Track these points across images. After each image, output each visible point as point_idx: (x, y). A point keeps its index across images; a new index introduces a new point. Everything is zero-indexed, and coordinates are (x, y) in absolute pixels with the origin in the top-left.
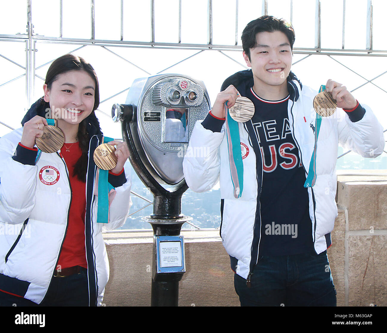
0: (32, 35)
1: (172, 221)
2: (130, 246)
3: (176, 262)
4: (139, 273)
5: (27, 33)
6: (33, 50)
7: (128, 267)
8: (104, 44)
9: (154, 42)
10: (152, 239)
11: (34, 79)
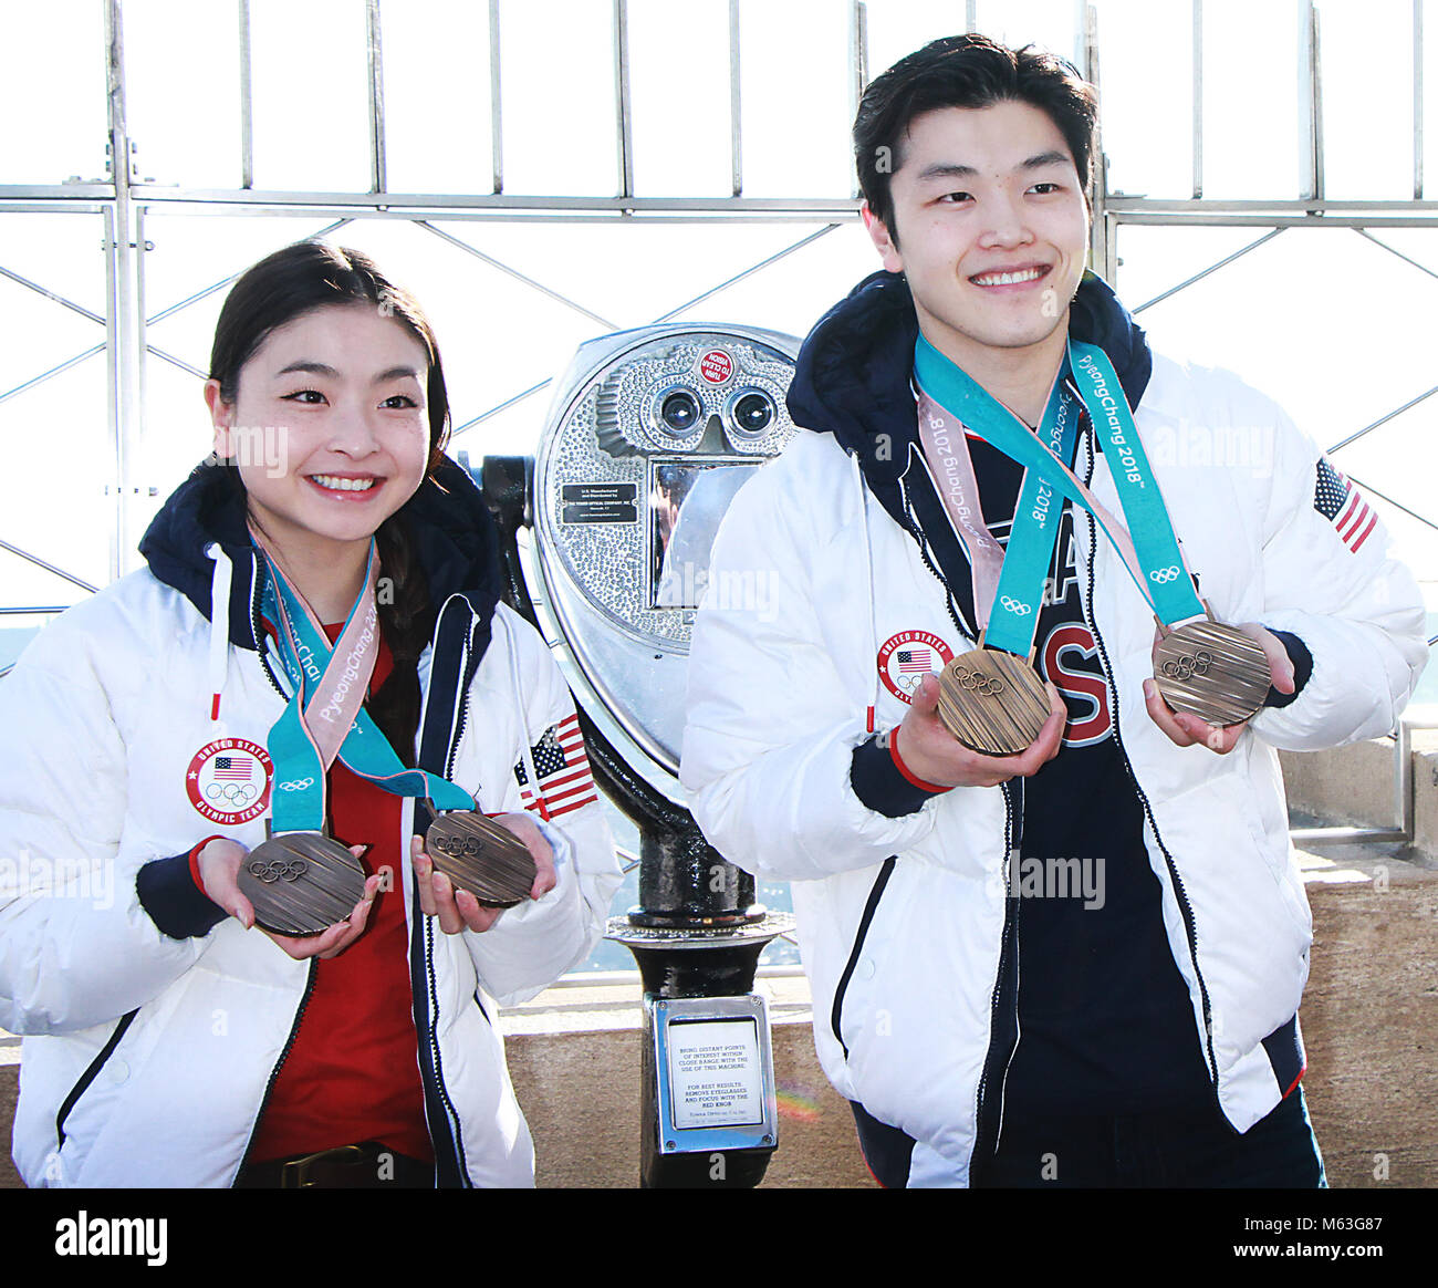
0: (129, 185)
1: (716, 935)
2: (552, 1045)
3: (738, 1104)
4: (595, 1154)
5: (108, 176)
6: (133, 246)
7: (548, 1133)
8: (427, 211)
9: (631, 196)
10: (639, 1012)
11: (142, 361)
